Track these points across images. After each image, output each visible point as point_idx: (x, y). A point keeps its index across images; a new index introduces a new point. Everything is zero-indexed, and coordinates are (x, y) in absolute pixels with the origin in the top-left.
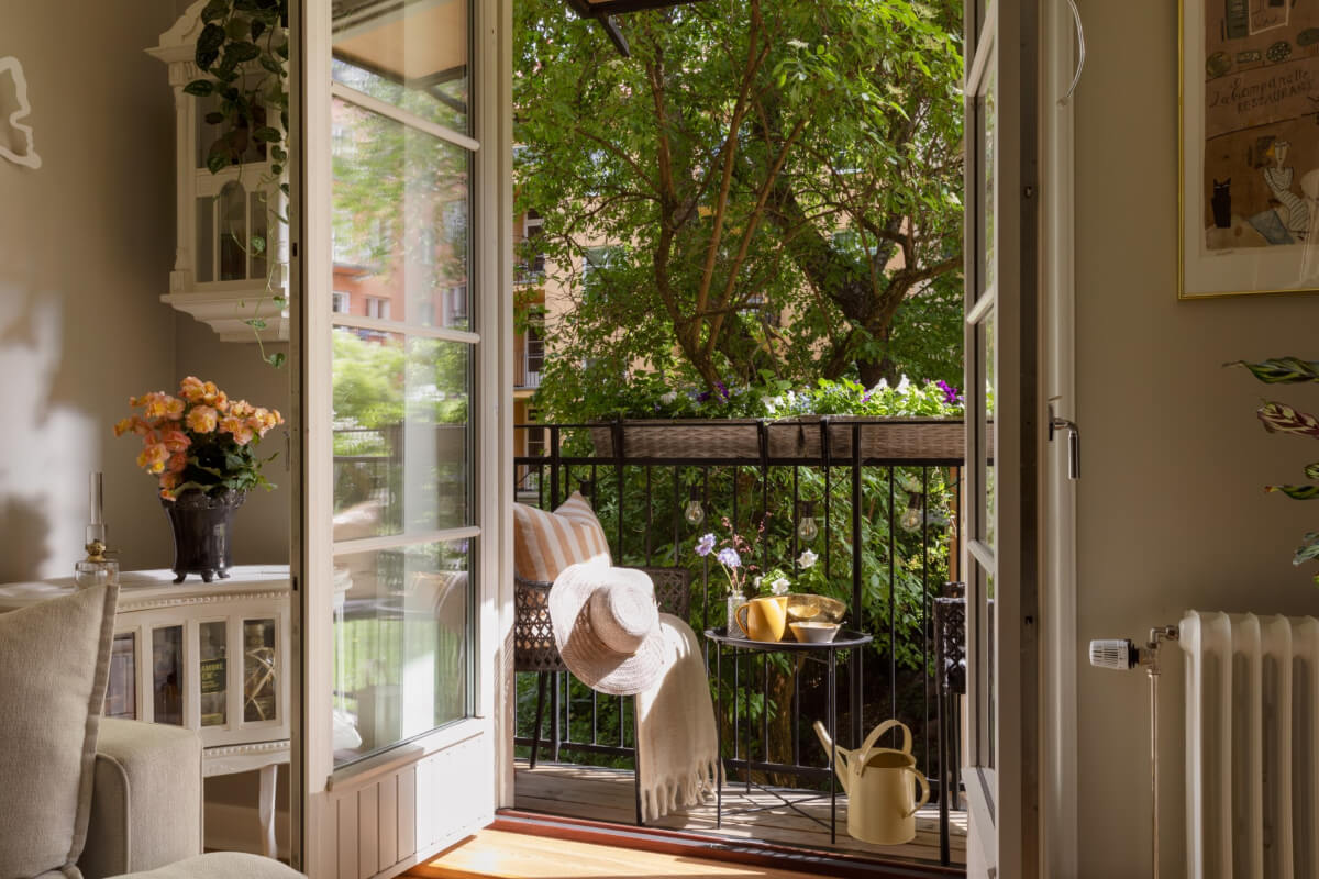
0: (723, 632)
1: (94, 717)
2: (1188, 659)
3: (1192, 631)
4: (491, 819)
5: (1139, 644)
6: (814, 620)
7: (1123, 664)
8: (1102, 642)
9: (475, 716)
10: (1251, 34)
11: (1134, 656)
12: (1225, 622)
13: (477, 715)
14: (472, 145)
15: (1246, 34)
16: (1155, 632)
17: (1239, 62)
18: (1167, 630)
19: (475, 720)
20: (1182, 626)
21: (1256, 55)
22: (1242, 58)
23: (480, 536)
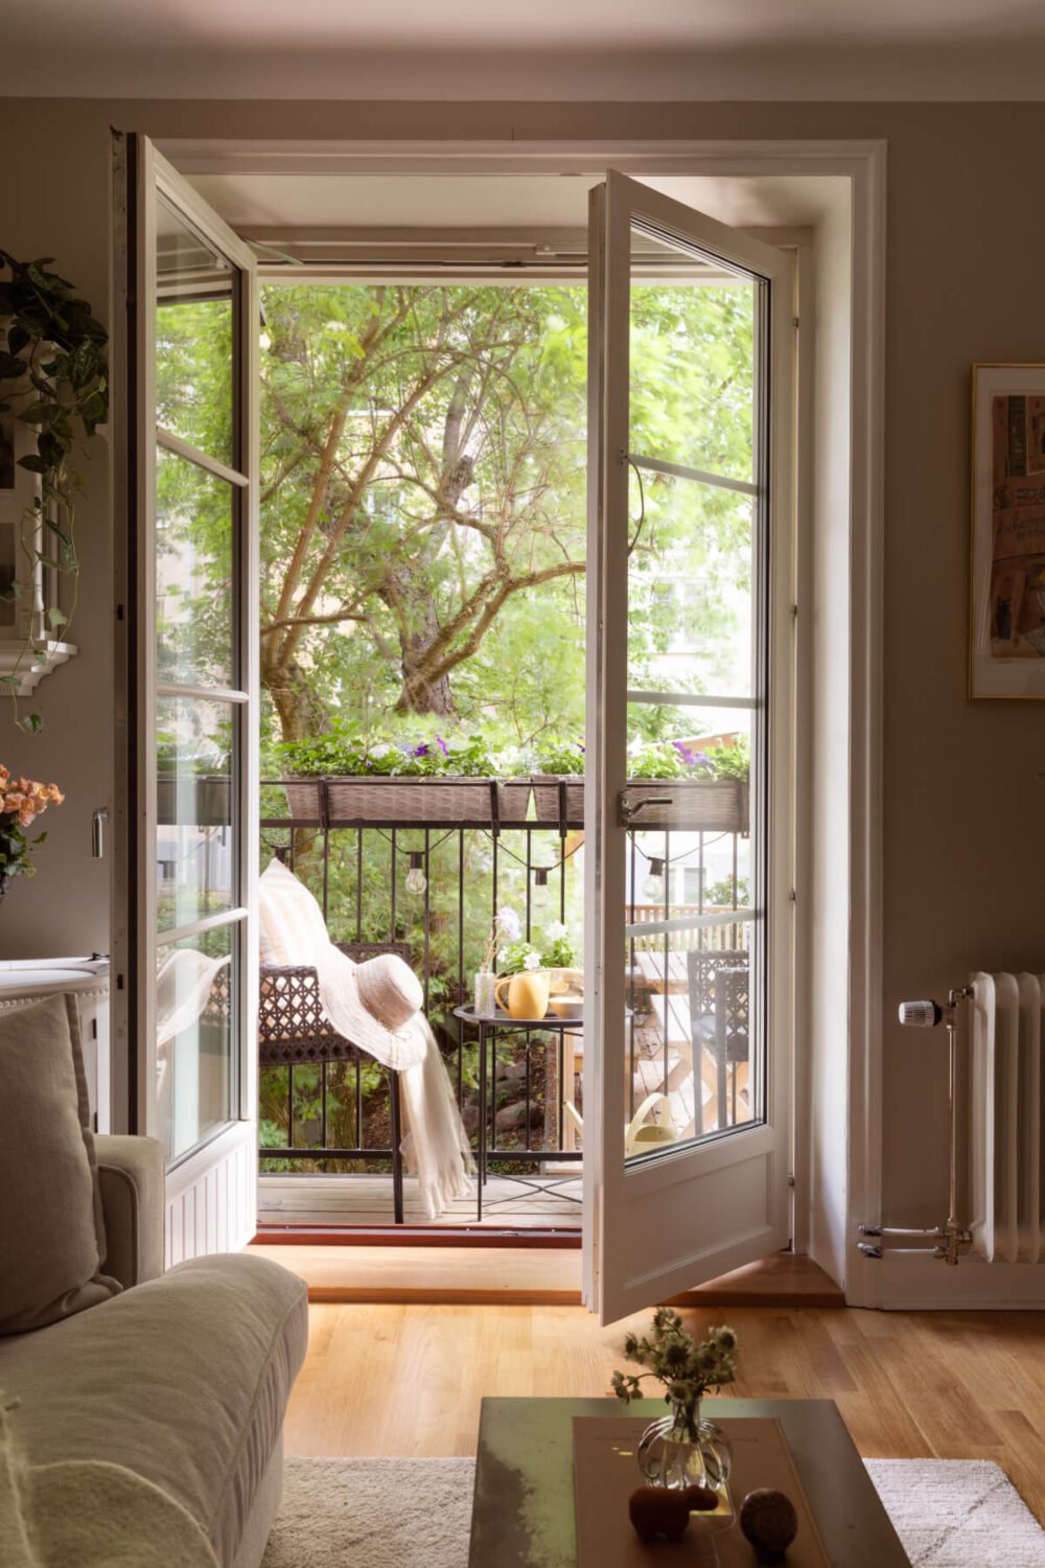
0: (471, 1010)
1: (86, 1129)
2: (977, 1013)
3: (987, 989)
4: (253, 1233)
5: (941, 1004)
6: (564, 995)
7: (930, 1022)
8: (911, 1004)
9: (240, 1119)
10: (1028, 474)
11: (938, 1014)
12: (1013, 982)
13: (243, 1117)
14: (239, 479)
15: (1023, 474)
16: (953, 994)
17: (1020, 497)
18: (964, 991)
19: (241, 1123)
20: (975, 986)
21: (1032, 493)
22: (1021, 495)
23: (246, 919)
